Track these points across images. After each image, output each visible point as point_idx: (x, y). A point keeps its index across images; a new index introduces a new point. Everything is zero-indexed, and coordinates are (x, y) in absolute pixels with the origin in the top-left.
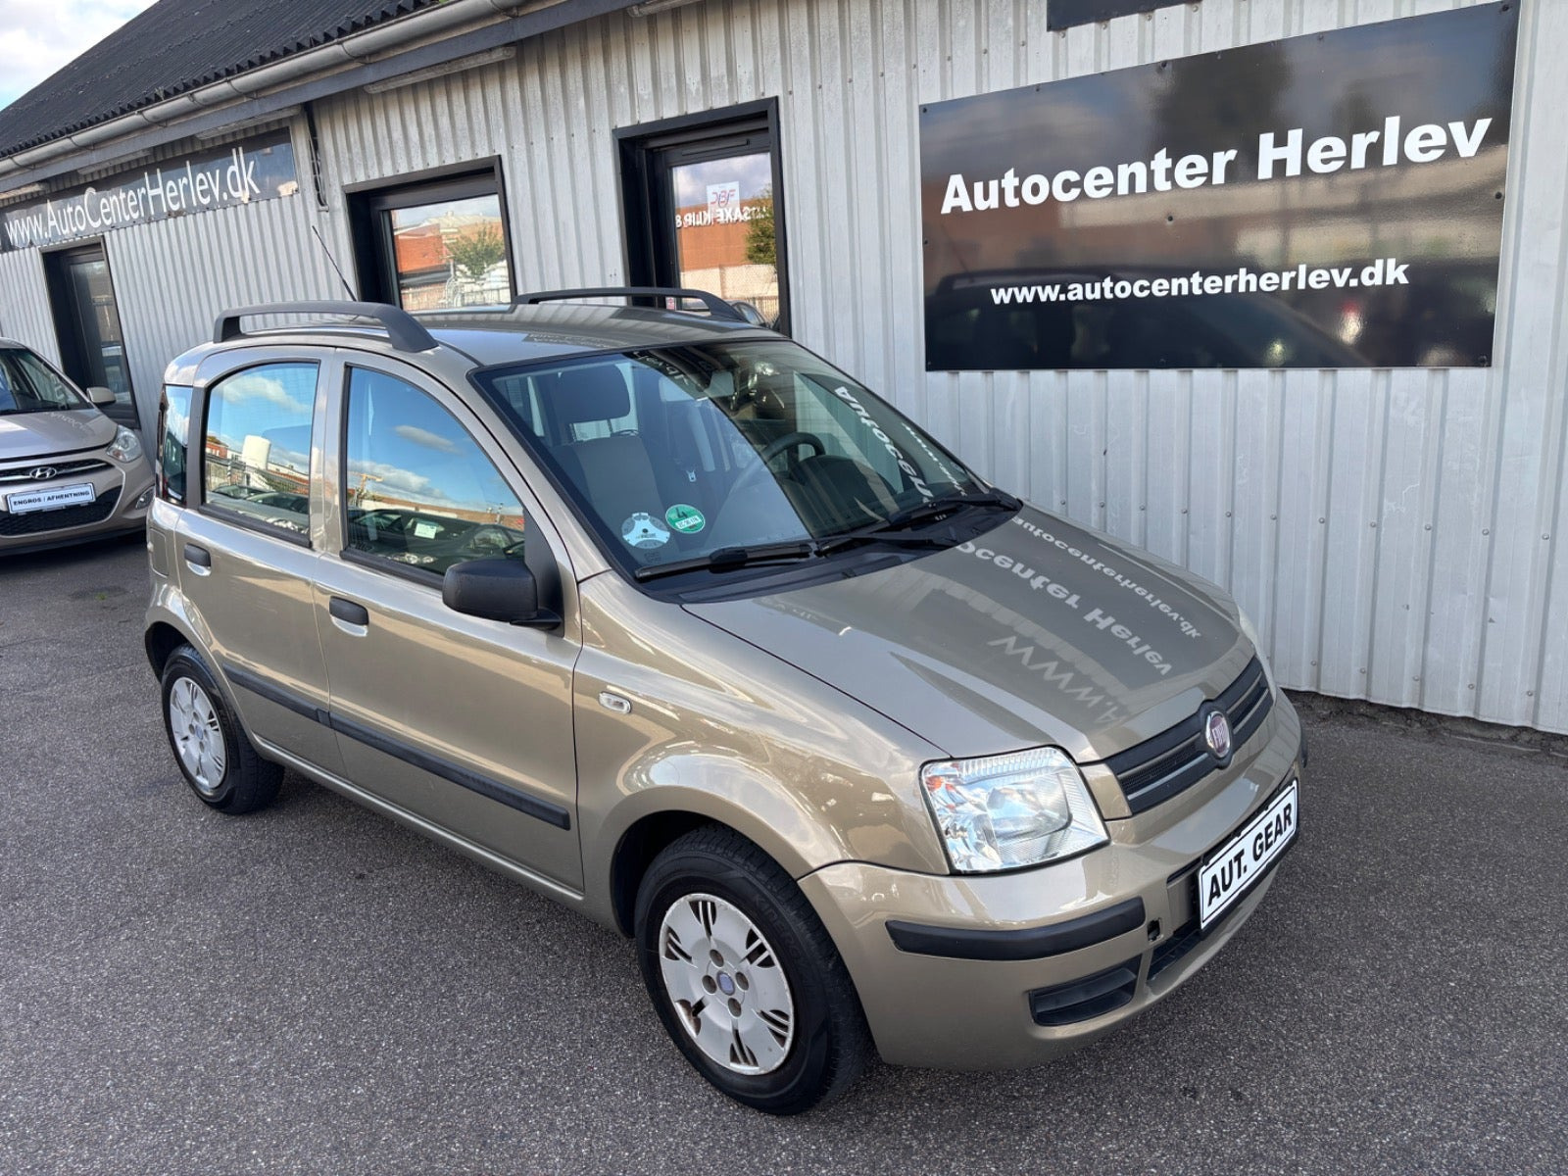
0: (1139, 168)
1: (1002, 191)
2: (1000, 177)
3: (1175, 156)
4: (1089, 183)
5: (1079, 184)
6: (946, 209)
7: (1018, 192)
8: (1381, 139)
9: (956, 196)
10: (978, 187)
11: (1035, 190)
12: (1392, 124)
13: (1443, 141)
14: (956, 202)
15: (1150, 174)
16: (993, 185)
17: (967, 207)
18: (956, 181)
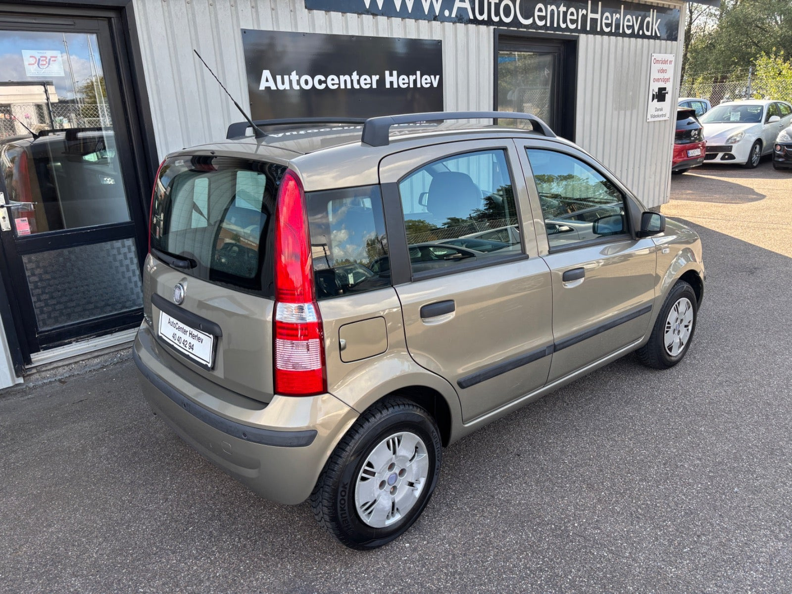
0: (347, 77)
1: (291, 81)
2: (289, 75)
3: (360, 75)
4: (329, 82)
5: (325, 82)
6: (262, 87)
7: (298, 82)
8: (416, 78)
9: (267, 80)
10: (279, 78)
11: (306, 82)
12: (418, 73)
13: (430, 82)
14: (267, 85)
15: (352, 81)
16: (286, 77)
17: (273, 88)
18: (266, 73)
